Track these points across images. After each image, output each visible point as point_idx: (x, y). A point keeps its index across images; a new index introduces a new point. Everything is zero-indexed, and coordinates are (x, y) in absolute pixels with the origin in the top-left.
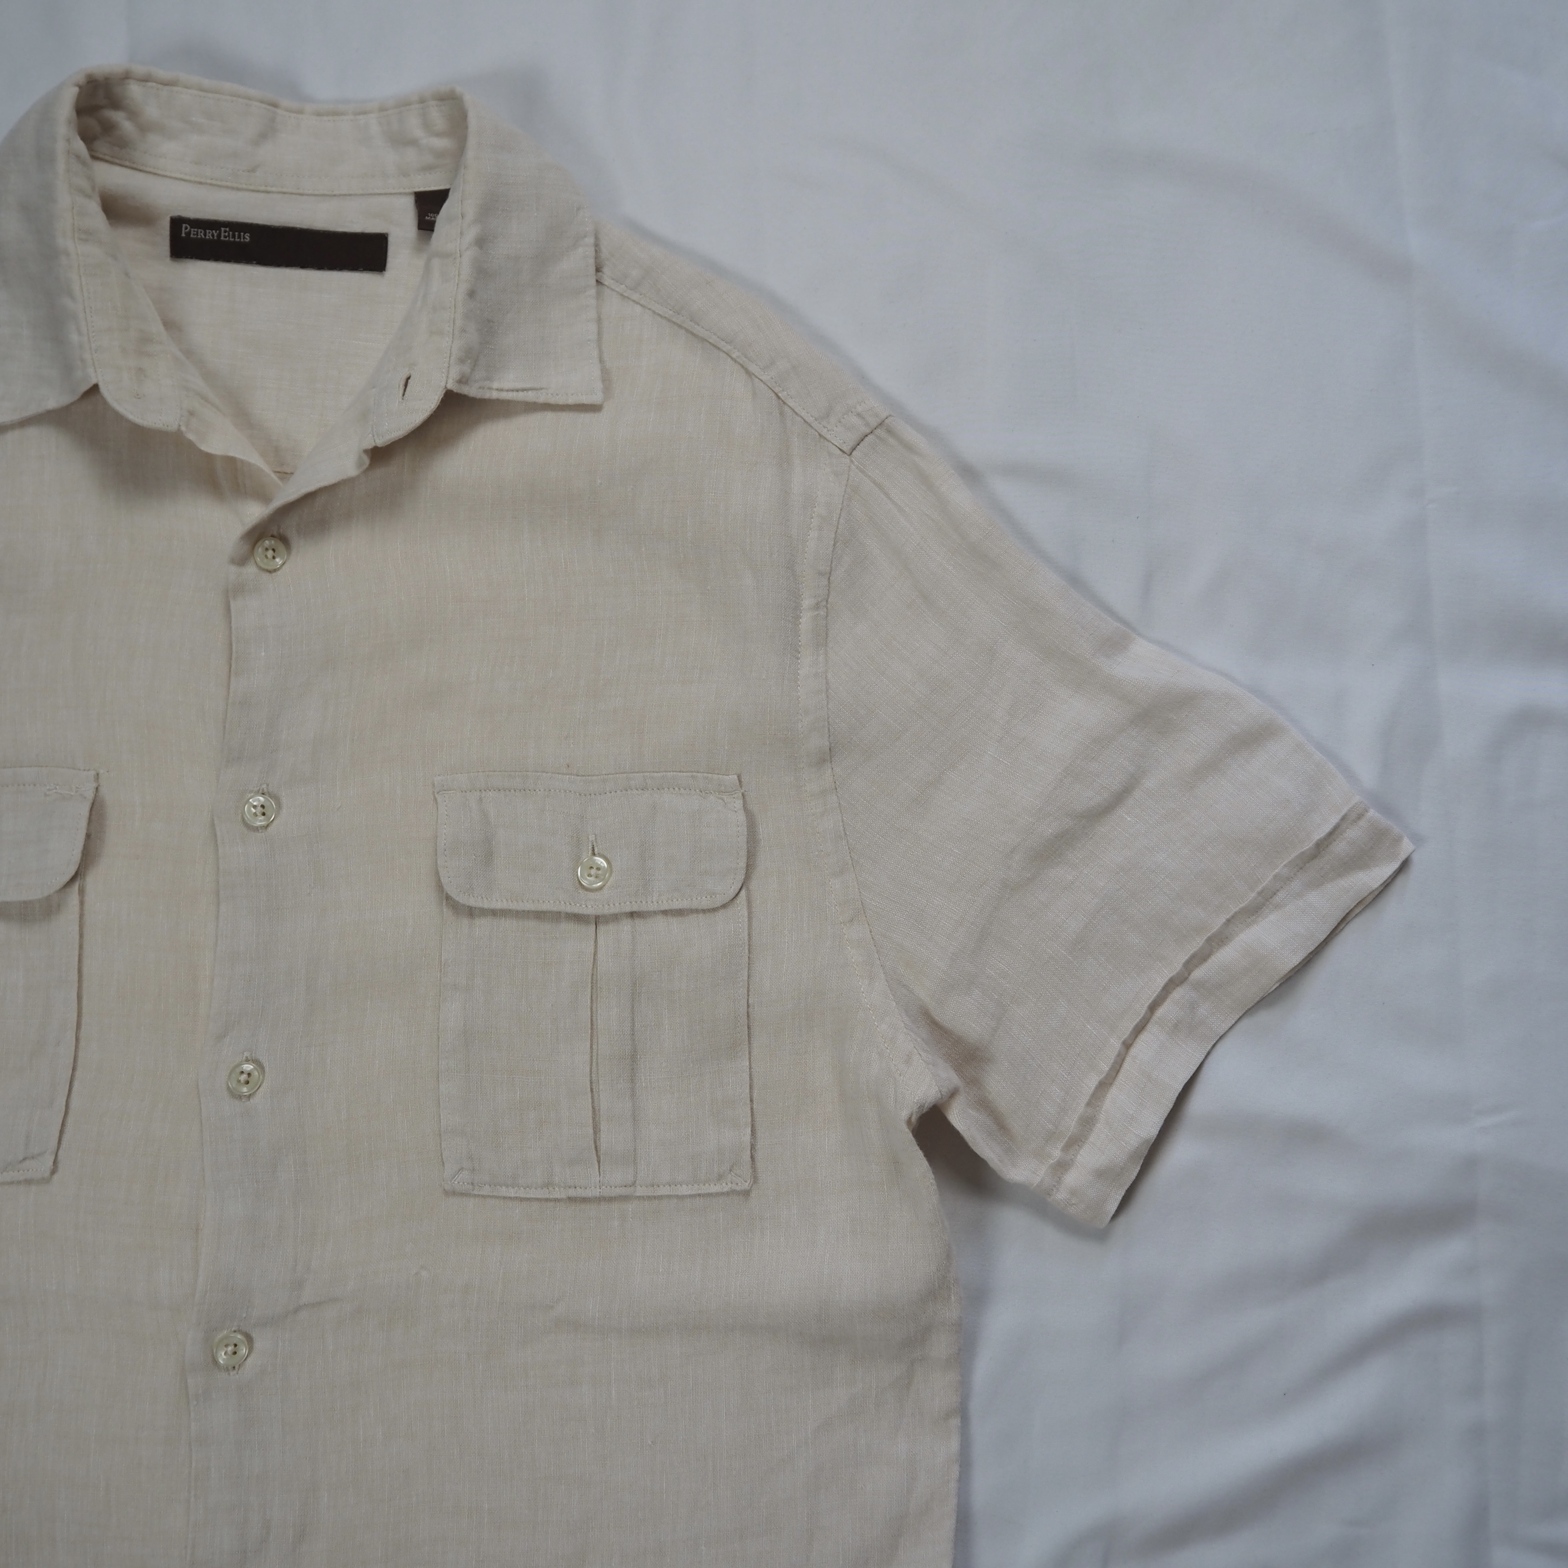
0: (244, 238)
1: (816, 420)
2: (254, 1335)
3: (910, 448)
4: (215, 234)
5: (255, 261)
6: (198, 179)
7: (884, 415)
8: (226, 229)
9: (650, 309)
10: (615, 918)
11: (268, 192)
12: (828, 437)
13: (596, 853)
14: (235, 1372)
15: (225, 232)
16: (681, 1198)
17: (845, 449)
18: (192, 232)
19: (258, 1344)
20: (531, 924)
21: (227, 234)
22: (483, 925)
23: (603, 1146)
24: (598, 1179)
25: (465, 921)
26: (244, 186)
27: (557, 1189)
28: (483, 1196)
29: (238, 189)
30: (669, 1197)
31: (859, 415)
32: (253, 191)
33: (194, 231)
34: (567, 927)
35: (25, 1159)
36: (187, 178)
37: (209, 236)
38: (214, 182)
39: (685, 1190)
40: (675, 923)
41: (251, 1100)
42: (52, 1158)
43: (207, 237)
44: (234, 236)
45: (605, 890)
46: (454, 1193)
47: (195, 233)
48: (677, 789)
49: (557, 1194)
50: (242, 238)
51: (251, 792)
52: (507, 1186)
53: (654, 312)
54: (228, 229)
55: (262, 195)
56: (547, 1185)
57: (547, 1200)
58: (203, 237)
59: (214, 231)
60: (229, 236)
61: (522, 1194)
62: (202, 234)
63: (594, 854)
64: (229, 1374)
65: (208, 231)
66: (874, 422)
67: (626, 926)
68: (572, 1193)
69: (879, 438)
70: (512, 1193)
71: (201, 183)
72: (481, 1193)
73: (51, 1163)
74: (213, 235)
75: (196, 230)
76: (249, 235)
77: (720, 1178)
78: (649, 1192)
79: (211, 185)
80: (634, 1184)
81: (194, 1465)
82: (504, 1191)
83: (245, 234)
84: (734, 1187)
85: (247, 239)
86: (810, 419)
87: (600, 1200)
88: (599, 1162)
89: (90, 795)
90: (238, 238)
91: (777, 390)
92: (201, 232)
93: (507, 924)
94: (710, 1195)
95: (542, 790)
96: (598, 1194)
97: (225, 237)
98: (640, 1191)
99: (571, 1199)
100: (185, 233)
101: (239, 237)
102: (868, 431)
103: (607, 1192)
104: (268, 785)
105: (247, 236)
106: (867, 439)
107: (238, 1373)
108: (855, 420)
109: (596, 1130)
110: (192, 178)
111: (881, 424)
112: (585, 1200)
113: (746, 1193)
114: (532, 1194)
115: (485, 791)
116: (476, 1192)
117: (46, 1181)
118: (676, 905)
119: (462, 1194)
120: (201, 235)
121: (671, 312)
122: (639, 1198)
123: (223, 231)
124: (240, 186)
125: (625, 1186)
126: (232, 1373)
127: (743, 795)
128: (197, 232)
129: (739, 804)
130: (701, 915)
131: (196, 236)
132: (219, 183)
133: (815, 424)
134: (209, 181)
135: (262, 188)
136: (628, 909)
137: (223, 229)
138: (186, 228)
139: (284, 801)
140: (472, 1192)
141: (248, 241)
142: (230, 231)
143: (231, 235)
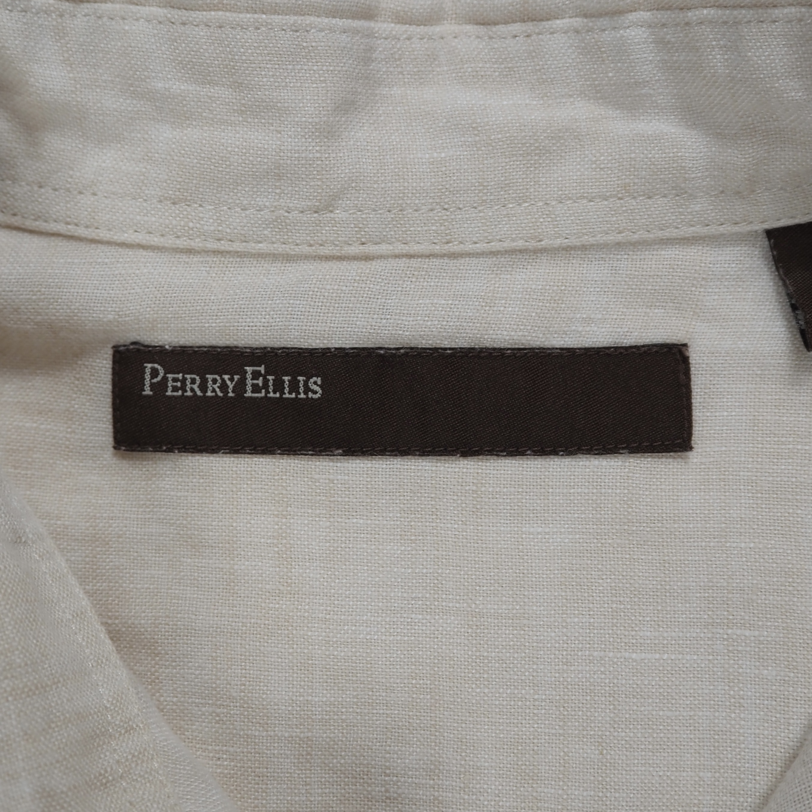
0: (307, 390)
4: (231, 385)
6: (182, 243)
15: (256, 375)
18: (170, 383)
21: (260, 382)
29: (288, 258)
33: (175, 380)
36: (156, 240)
37: (214, 391)
38: (224, 246)
43: (209, 394)
44: (279, 386)
47: (179, 384)
50: (302, 389)
54: (262, 369)
58: (199, 393)
59: (226, 377)
60: (266, 385)
62: (195, 387)
65: (210, 377)
74: (224, 387)
75: (180, 376)
79: (216, 252)
83: (308, 379)
90: (290, 393)
92: (193, 381)
97: (256, 389)
100: (152, 385)
101: (294, 387)
110: (169, 241)
120: (192, 390)
123: (249, 376)
128: (184, 381)
131: (180, 393)
137: (249, 369)
138: (154, 373)
141: (317, 396)
142: (268, 373)
143: (271, 383)
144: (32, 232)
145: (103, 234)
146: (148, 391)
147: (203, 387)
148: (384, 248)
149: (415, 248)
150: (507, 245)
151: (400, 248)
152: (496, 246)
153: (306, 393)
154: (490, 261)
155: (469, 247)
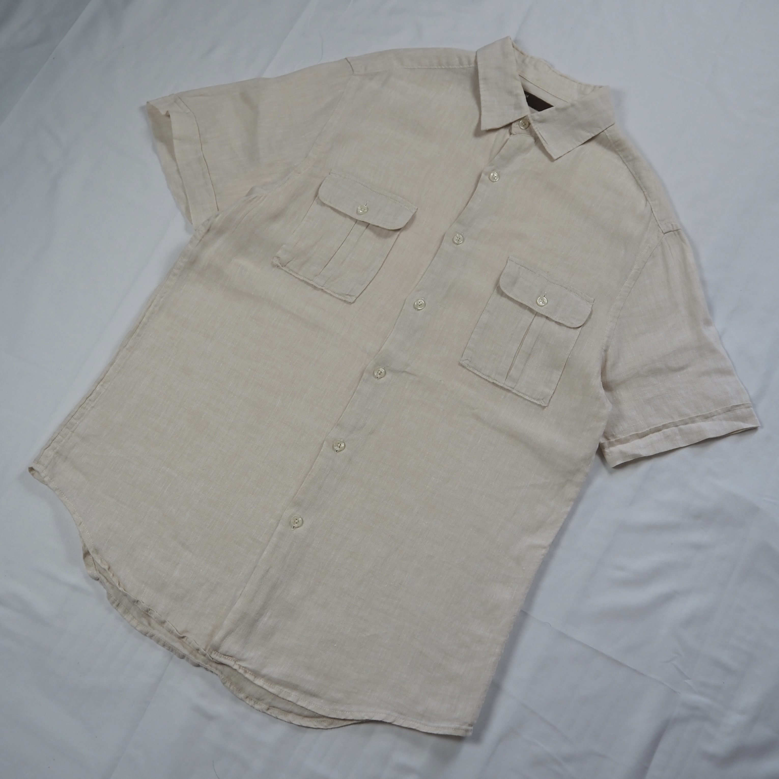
1: (659, 220)
2: (387, 373)
3: (683, 240)
7: (679, 228)
9: (629, 169)
10: (542, 316)
11: (539, 88)
12: (660, 226)
13: (545, 297)
14: (377, 379)
16: (526, 399)
17: (664, 231)
19: (387, 375)
20: (517, 306)
22: (504, 300)
23: (510, 374)
24: (504, 382)
25: (500, 296)
26: (533, 83)
27: (491, 379)
30: (522, 397)
31: (672, 225)
32: (535, 85)
34: (527, 311)
35: (347, 295)
39: (527, 398)
40: (557, 326)
41: (418, 311)
42: (355, 299)
45: (543, 308)
46: (461, 365)
48: (575, 293)
49: (490, 380)
51: (458, 233)
52: (478, 371)
55: (537, 88)
56: (489, 376)
57: (487, 380)
61: (480, 375)
64: (375, 379)
66: (675, 229)
67: (544, 320)
68: (495, 382)
69: (675, 234)
70: (478, 373)
71: (522, 77)
72: (469, 369)
77: (538, 400)
78: (517, 393)
80: (513, 388)
81: (353, 397)
82: (476, 372)
84: (541, 404)
85: (527, 96)
86: (657, 219)
87: (501, 387)
88: (507, 377)
89: (414, 211)
91: (652, 207)
93: (510, 303)
94: (533, 402)
95: (538, 274)
96: (502, 386)
98: (514, 391)
99: (493, 383)
102: (672, 230)
103: (505, 386)
104: (463, 234)
106: (671, 232)
108: (670, 225)
109: (510, 369)
111: (677, 230)
112: (497, 385)
113: (544, 407)
114: (483, 376)
115: (522, 266)
117: (350, 303)
118: (561, 322)
119: (464, 367)
121: (634, 173)
122: (513, 393)
124: (532, 83)
125: (511, 388)
127: (593, 305)
129: (591, 306)
130: (566, 328)
132: (527, 79)
133: (658, 222)
134: (524, 77)
135: (538, 86)
136: (547, 315)
139: (466, 240)
140: (467, 367)
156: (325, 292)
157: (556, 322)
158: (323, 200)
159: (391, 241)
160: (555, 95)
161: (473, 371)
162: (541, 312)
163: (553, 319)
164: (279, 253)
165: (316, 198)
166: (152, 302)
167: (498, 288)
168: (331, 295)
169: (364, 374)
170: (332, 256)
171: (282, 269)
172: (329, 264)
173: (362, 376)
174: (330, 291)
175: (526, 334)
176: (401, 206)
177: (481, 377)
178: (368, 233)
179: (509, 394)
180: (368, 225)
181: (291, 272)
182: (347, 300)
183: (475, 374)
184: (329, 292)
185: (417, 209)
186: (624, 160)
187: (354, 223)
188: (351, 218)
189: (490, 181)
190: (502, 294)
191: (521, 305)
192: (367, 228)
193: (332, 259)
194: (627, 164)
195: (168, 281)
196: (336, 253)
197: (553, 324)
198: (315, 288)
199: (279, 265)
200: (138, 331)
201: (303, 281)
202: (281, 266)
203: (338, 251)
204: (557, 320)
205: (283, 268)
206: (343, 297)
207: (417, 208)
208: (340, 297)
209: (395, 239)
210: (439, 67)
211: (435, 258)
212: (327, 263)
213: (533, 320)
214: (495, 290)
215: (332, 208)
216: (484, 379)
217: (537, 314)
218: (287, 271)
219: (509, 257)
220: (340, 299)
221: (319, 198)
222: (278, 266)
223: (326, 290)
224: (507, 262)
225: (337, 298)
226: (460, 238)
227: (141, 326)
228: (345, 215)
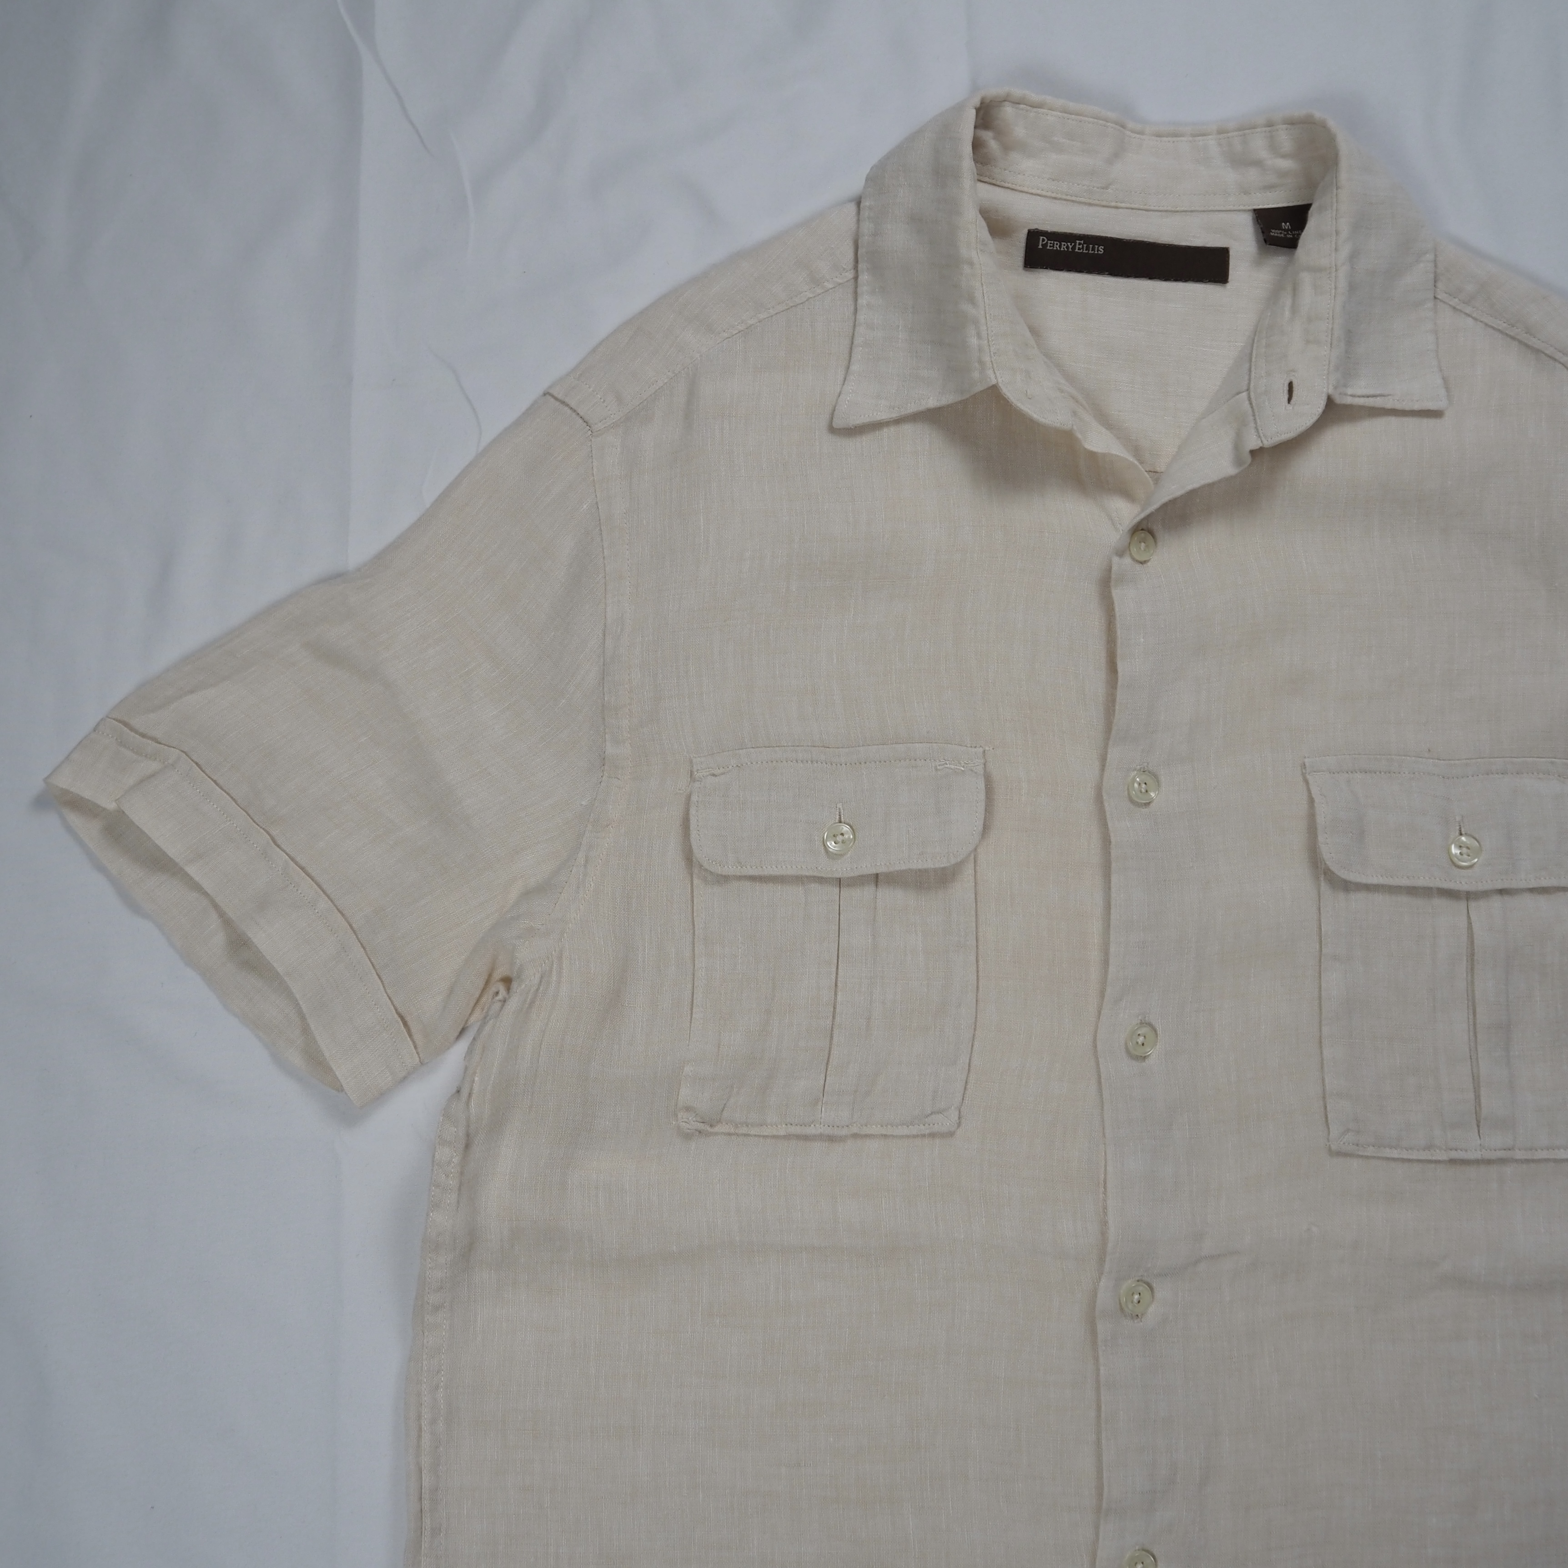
0: (1099, 250)
2: (1154, 1285)
4: (1070, 247)
5: (1107, 272)
6: (1054, 195)
8: (1080, 242)
9: (1481, 322)
10: (1485, 894)
11: (1117, 208)
13: (1463, 833)
14: (1139, 1320)
15: (1080, 244)
16: (1560, 1161)
18: (1049, 244)
19: (1159, 1294)
20: (1404, 899)
21: (1081, 246)
22: (1358, 900)
23: (1483, 1111)
24: (1477, 1143)
25: (1341, 895)
26: (1097, 202)
27: (1438, 1152)
28: (1367, 1157)
29: (1090, 205)
30: (1547, 1160)
32: (1104, 206)
33: (1051, 243)
34: (1439, 902)
35: (932, 1114)
36: (1044, 193)
37: (1064, 248)
38: (1068, 198)
39: (1563, 1154)
40: (1542, 901)
41: (1147, 1061)
42: (956, 1113)
43: (1062, 249)
44: (1087, 249)
45: (1477, 870)
46: (1340, 1154)
47: (1052, 245)
48: (1535, 774)
49: (1439, 1156)
50: (1096, 250)
51: (1135, 770)
52: (1391, 1147)
53: (1486, 325)
54: (1082, 242)
55: (1113, 211)
56: (1429, 1147)
57: (1431, 1163)
58: (1059, 249)
59: (1069, 244)
60: (1083, 248)
61: (1405, 1155)
62: (1058, 246)
63: (1461, 834)
64: (1134, 1321)
65: (1063, 243)
67: (1496, 902)
68: (1454, 1155)
70: (1395, 1154)
71: (1055, 198)
72: (1366, 1154)
73: (957, 1118)
74: (1068, 247)
75: (1052, 242)
76: (1103, 247)
78: (1525, 1155)
79: (1065, 200)
80: (1512, 1148)
82: (1390, 1154)
83: (1099, 246)
85: (1101, 251)
87: (1477, 1162)
88: (1478, 1126)
89: (979, 767)
90: (1092, 251)
92: (1057, 244)
93: (1379, 898)
95: (1407, 773)
96: (1479, 1157)
97: (1079, 249)
98: (1519, 1155)
99: (1452, 1162)
100: (1042, 245)
101: (1093, 249)
103: (1488, 1155)
105: (1101, 248)
107: (1141, 1321)
109: (1477, 1097)
110: (1049, 194)
112: (1466, 1163)
114: (1414, 1155)
115: (1352, 772)
116: (1361, 1153)
117: (951, 1134)
118: (1545, 883)
119: (1346, 1155)
120: (1056, 247)
122: (1518, 1161)
123: (1077, 244)
124: (1092, 202)
125: (1505, 1150)
126: (1136, 1321)
128: (1054, 244)
130: (1566, 894)
131: (1052, 248)
132: (1074, 198)
134: (1064, 197)
135: (1113, 204)
136: (1499, 886)
137: (1078, 242)
138: (1043, 240)
139: (1162, 779)
140: (1356, 1152)
141: (1101, 253)
142: (1084, 243)
143: (1085, 247)
144: (999, 186)
145: (1026, 189)
146: (1040, 247)
147: (1060, 247)
148: (1123, 205)
149: (1133, 206)
150: (1165, 208)
151: (1128, 205)
152: (1161, 208)
153: (1097, 251)
154: (1160, 213)
155: (1152, 208)
156: (867, 1136)
157: (1532, 890)
158: (719, 870)
159: (962, 889)
160: (1169, 208)
161: (1379, 1155)
162: (1481, 887)
163: (1523, 885)
164: (685, 1094)
165: (696, 870)
166: (419, 1417)
167: (1325, 874)
168: (885, 1136)
169: (1100, 1327)
170: (829, 1022)
171: (716, 1134)
172: (834, 1052)
173: (1094, 1332)
174: (877, 1126)
175: (1472, 969)
176: (936, 770)
177: (1409, 1161)
178: (888, 896)
179: (1508, 1170)
180: (876, 879)
181: (744, 1130)
182: (936, 1128)
183: (1388, 1159)
184: (874, 1130)
185: (984, 751)
186: (1454, 302)
187: (836, 890)
188: (821, 880)
189: (1138, 567)
190: (1347, 886)
191: (1412, 891)
192: (877, 887)
193: (836, 1032)
194: (1468, 310)
195: (426, 1334)
196: (835, 1008)
197: (1528, 900)
198: (831, 1139)
199: (701, 1126)
200: (427, 1522)
201: (788, 1137)
202: (709, 1129)
203: (839, 997)
204: (1533, 884)
205: (718, 1129)
206: (922, 1127)
207: (981, 750)
208: (914, 1130)
209: (972, 878)
210: (819, 291)
211: (1114, 879)
212: (827, 1052)
213: (1469, 917)
214: (1323, 884)
215: (753, 878)
216: (1419, 1161)
217: (1469, 896)
218: (732, 1131)
219: (1304, 766)
220: (915, 1136)
221: (701, 866)
222: (700, 1132)
223: (866, 1131)
224: (1306, 782)
225: (908, 1137)
226: (1145, 784)
227: (426, 1504)
228: (799, 880)
